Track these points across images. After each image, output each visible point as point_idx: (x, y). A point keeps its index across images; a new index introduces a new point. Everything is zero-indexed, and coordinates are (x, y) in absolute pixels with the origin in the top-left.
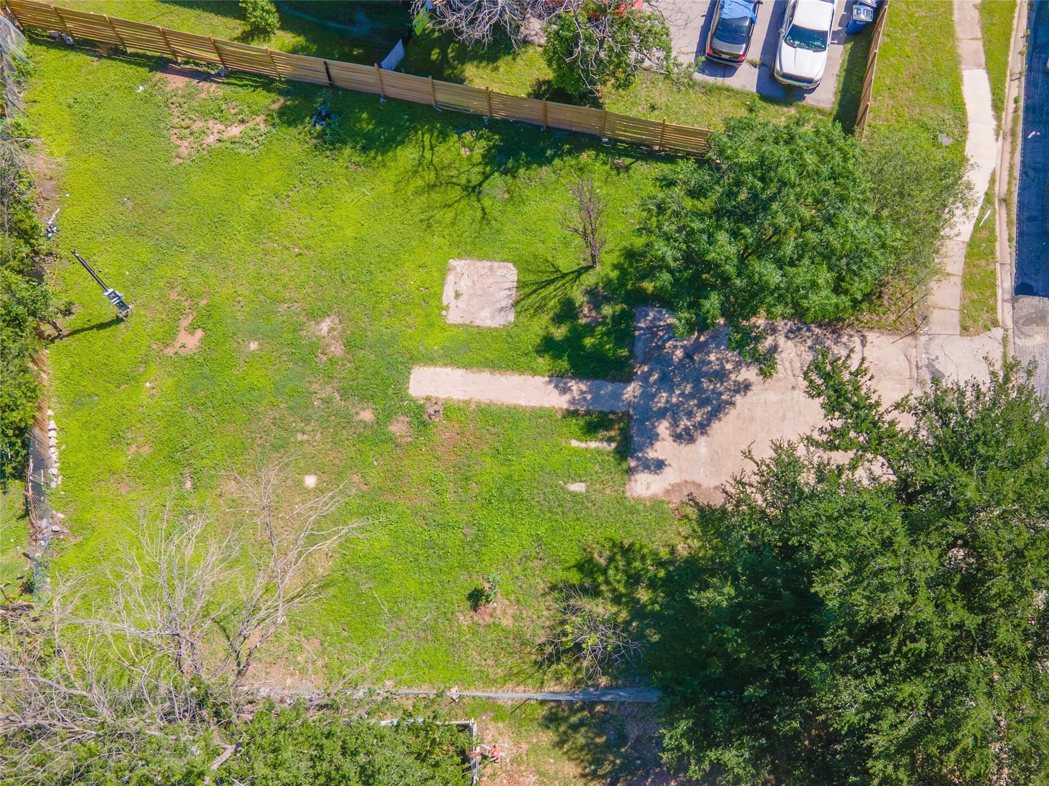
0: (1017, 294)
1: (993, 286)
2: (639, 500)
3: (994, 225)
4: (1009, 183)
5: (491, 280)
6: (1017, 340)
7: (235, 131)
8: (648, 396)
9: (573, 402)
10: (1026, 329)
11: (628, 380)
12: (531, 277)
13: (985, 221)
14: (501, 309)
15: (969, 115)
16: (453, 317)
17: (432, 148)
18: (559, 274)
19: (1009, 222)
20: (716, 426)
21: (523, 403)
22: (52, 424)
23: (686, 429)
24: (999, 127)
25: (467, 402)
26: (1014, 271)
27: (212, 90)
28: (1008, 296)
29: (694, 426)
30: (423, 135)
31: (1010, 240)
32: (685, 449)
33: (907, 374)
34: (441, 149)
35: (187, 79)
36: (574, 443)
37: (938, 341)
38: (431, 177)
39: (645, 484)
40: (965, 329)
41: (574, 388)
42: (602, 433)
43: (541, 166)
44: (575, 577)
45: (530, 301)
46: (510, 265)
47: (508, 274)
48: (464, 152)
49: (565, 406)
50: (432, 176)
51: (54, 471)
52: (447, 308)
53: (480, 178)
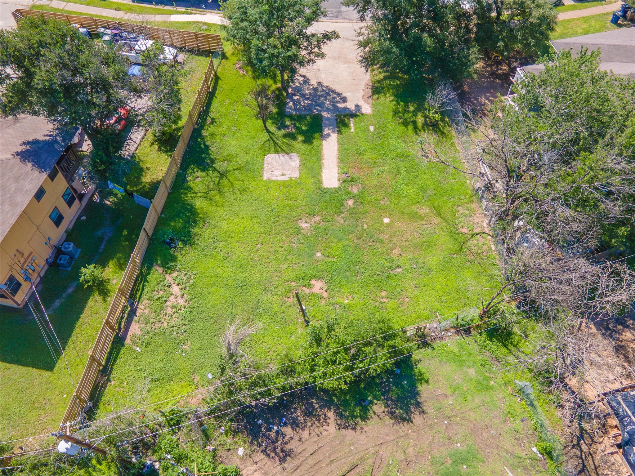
2: (374, 111)
5: (275, 163)
7: (176, 289)
8: (328, 110)
9: (334, 132)
11: (321, 116)
12: (272, 149)
14: (290, 158)
15: (194, 21)
16: (295, 175)
17: (196, 193)
18: (271, 140)
21: (336, 148)
23: (341, 99)
25: (339, 166)
29: (339, 97)
30: (187, 197)
32: (349, 99)
34: (196, 189)
36: (352, 130)
39: (366, 110)
41: (327, 132)
42: (347, 122)
43: (210, 149)
44: (410, 127)
45: (286, 149)
46: (266, 157)
47: (271, 158)
48: (199, 179)
49: (336, 134)
50: (213, 192)
52: (291, 178)
53: (215, 172)
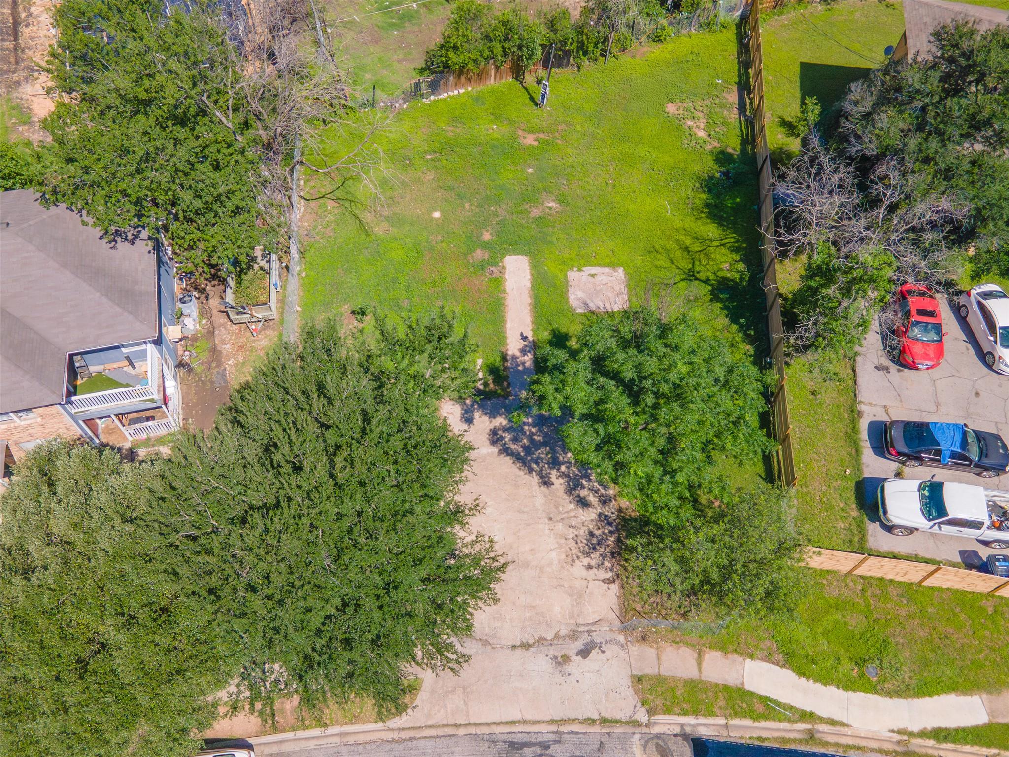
0: (692, 740)
1: (696, 713)
3: (774, 720)
4: (837, 745)
5: (610, 295)
6: (637, 736)
7: (701, 134)
9: (514, 357)
10: (652, 746)
13: (775, 710)
14: (586, 304)
15: (916, 700)
16: (573, 275)
17: (723, 245)
19: (784, 740)
20: (508, 460)
21: (509, 325)
22: (462, 91)
23: (502, 438)
24: (911, 734)
25: (504, 291)
26: (722, 740)
27: (733, 116)
28: (688, 730)
29: (505, 444)
30: (734, 237)
31: (759, 738)
32: (484, 438)
33: (580, 621)
34: (723, 250)
35: (737, 102)
36: (480, 361)
37: (622, 653)
38: (696, 247)
39: (452, 411)
40: (639, 679)
41: (526, 358)
42: (490, 378)
43: (727, 317)
46: (627, 306)
47: (618, 305)
48: (726, 266)
49: (510, 353)
50: (696, 249)
51: (432, 97)
52: (580, 270)
53: (704, 279)
